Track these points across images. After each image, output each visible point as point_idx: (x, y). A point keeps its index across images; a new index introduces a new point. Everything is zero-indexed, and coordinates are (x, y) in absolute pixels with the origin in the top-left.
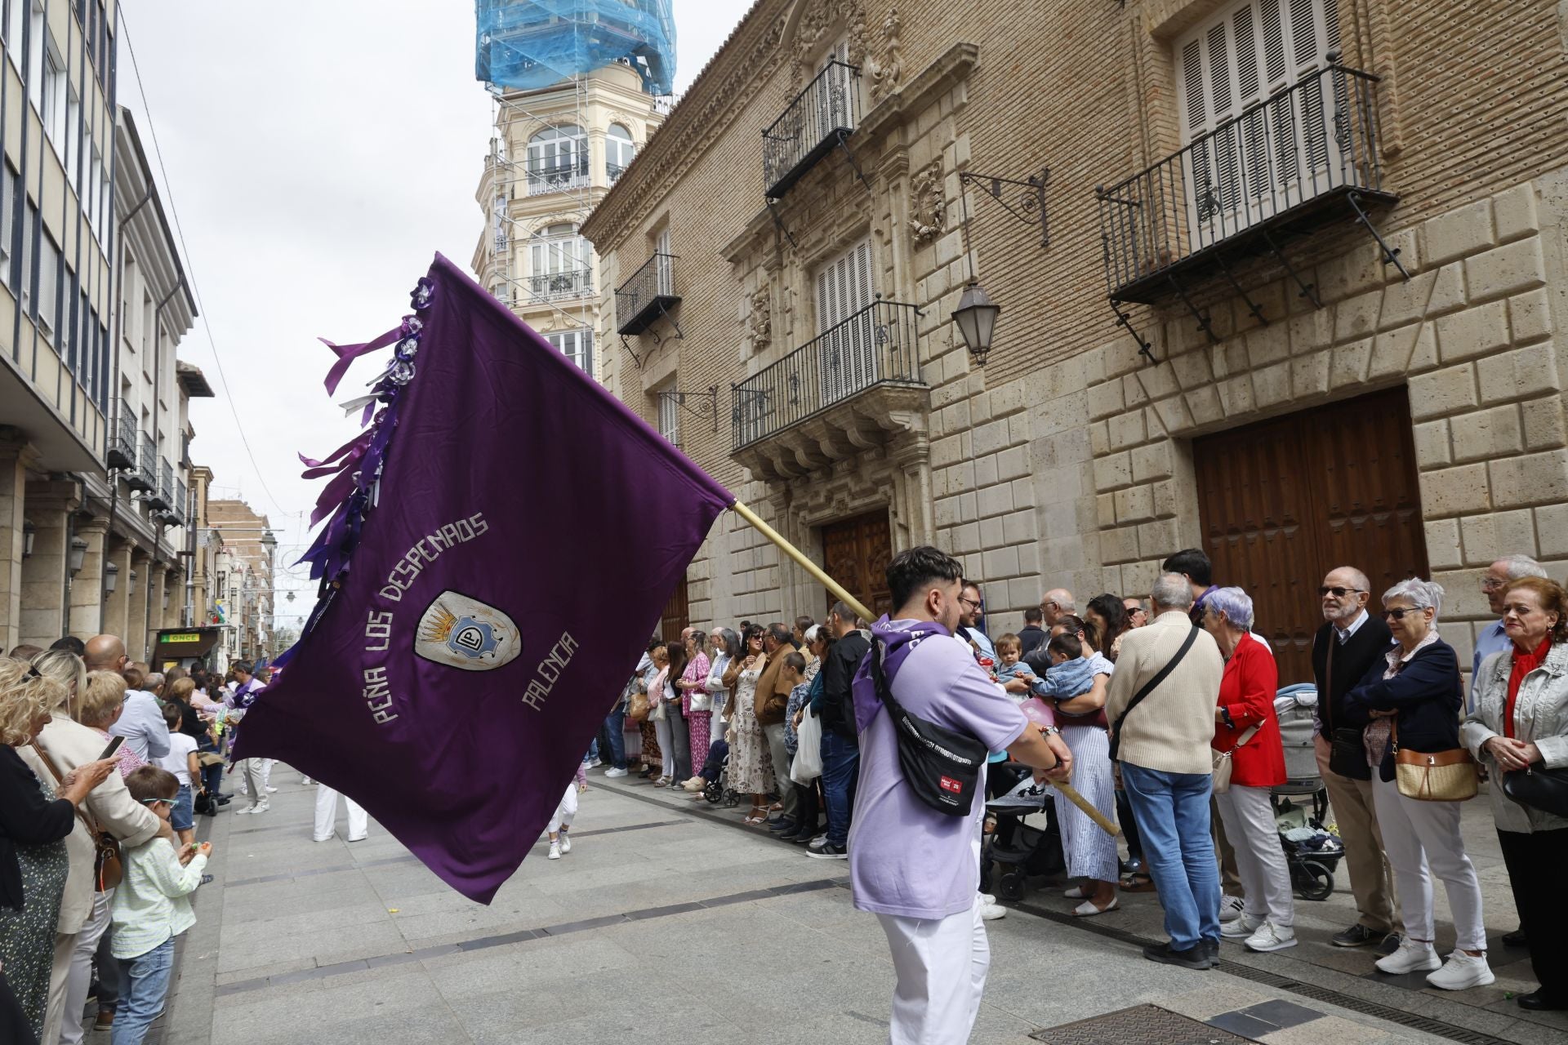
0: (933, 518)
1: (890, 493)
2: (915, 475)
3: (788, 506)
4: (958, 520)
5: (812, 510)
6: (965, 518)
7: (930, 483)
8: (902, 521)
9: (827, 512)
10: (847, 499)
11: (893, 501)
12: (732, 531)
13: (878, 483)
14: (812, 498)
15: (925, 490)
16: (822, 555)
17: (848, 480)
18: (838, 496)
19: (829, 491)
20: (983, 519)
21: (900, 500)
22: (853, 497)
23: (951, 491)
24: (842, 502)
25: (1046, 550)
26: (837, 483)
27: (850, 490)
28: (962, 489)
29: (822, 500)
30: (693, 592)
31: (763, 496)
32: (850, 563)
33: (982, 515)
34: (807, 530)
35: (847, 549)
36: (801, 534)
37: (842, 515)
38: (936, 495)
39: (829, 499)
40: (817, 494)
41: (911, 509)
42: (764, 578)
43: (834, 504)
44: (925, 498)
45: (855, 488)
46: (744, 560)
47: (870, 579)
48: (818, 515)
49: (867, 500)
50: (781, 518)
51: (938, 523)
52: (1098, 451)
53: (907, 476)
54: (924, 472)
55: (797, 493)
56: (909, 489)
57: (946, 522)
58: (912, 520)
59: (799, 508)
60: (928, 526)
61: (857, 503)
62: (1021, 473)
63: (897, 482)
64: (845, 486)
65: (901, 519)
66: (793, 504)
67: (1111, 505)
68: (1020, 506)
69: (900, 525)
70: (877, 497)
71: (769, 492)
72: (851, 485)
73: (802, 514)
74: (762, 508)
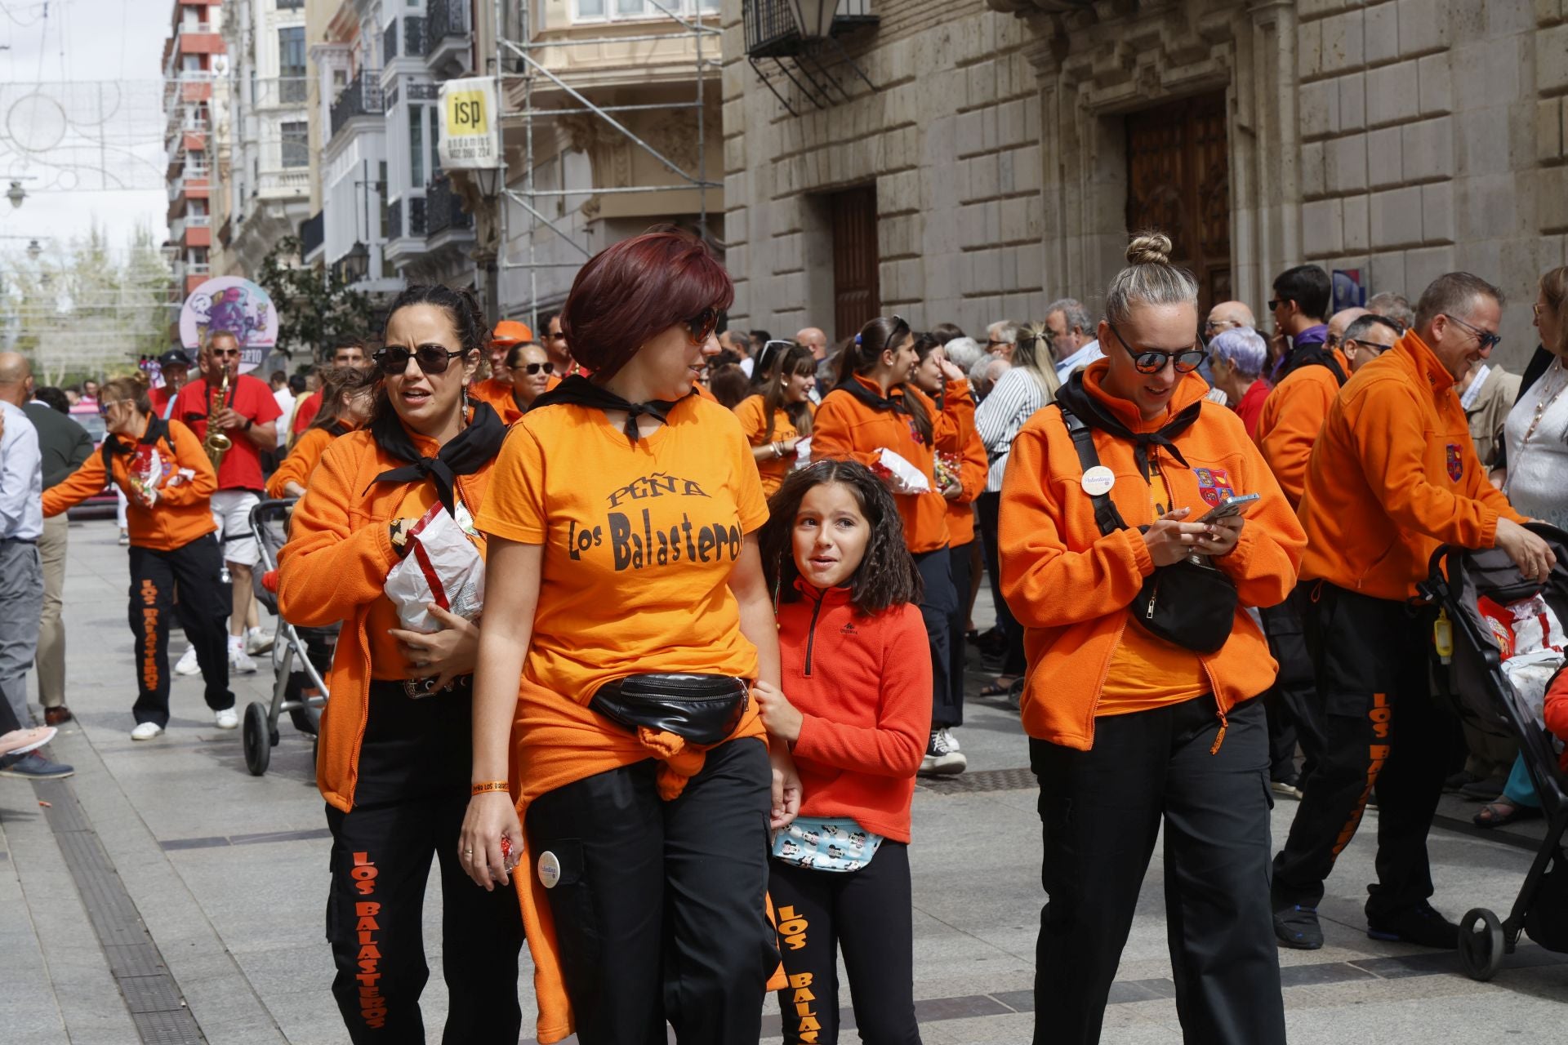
0: (1297, 119)
1: (1229, 61)
2: (1270, 28)
3: (1059, 70)
4: (1334, 127)
5: (1100, 82)
6: (1346, 126)
7: (1295, 49)
8: (1245, 122)
9: (1125, 89)
10: (1159, 66)
11: (1233, 78)
12: (962, 111)
13: (1211, 38)
14: (1100, 59)
15: (1285, 61)
16: (1122, 175)
17: (1158, 26)
18: (1143, 58)
19: (1129, 44)
20: (1375, 128)
21: (1242, 77)
22: (1171, 62)
23: (1327, 68)
24: (1150, 69)
25: (1464, 198)
26: (1143, 30)
27: (1163, 46)
28: (1344, 64)
29: (1115, 62)
30: (888, 238)
31: (1018, 41)
32: (1172, 195)
33: (1372, 121)
34: (1093, 122)
35: (1166, 163)
36: (1080, 130)
37: (1152, 96)
38: (1305, 72)
39: (1129, 62)
40: (1110, 47)
41: (1261, 99)
42: (1016, 216)
43: (1137, 72)
44: (1285, 80)
45: (1172, 46)
46: (979, 177)
47: (1204, 232)
48: (1110, 93)
49: (1193, 72)
50: (1046, 92)
51: (1305, 131)
52: (1544, 16)
53: (1256, 28)
54: (1284, 23)
55: (1078, 40)
56: (1259, 54)
57: (1316, 128)
58: (1262, 120)
59: (1080, 74)
60: (1287, 135)
61: (1175, 75)
62: (1432, 43)
63: (1239, 41)
64: (1155, 36)
65: (1244, 118)
66: (1067, 65)
67: (1556, 119)
68: (1427, 109)
69: (1242, 129)
70: (1207, 67)
71: (1028, 35)
72: (1165, 37)
73: (1084, 87)
74: (1016, 67)
